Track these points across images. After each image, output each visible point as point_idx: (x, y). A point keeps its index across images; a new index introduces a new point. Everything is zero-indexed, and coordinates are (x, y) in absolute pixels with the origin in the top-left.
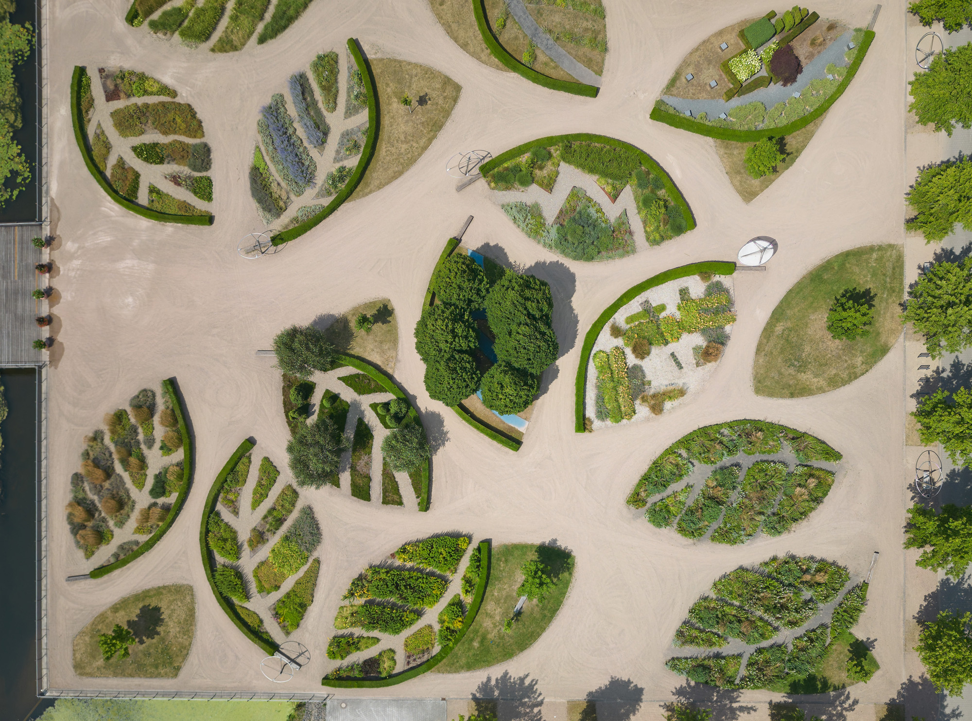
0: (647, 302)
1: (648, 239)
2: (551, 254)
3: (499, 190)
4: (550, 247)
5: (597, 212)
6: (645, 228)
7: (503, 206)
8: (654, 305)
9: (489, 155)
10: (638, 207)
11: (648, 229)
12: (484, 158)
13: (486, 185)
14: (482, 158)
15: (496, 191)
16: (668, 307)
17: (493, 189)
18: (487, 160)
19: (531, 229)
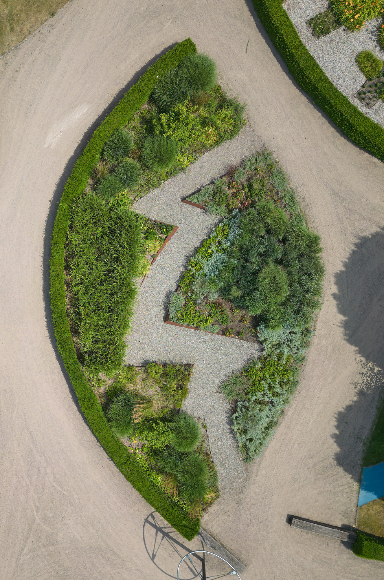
0: (360, 96)
1: (233, 133)
2: (319, 326)
3: (214, 477)
4: (307, 332)
5: (208, 255)
6: (211, 147)
7: (248, 458)
8: (362, 79)
9: (150, 519)
10: (171, 174)
11: (213, 139)
12: (159, 529)
13: (214, 509)
14: (160, 535)
15: (220, 484)
16: (358, 49)
17: (216, 491)
18: (161, 521)
19: (281, 384)
